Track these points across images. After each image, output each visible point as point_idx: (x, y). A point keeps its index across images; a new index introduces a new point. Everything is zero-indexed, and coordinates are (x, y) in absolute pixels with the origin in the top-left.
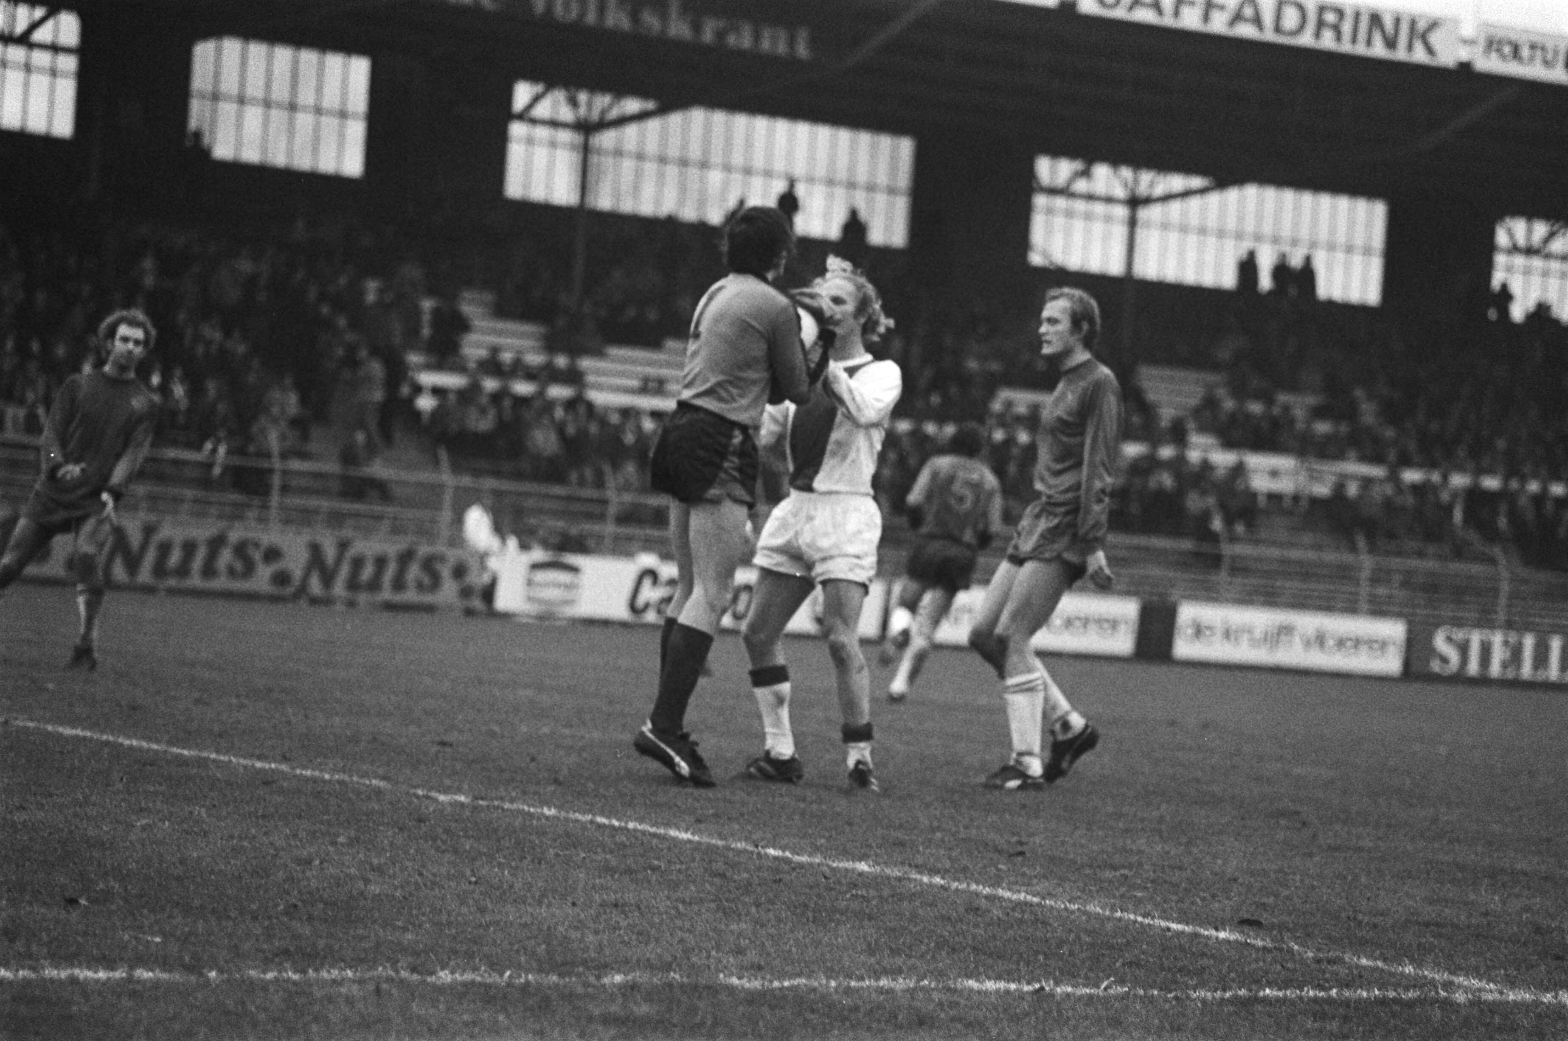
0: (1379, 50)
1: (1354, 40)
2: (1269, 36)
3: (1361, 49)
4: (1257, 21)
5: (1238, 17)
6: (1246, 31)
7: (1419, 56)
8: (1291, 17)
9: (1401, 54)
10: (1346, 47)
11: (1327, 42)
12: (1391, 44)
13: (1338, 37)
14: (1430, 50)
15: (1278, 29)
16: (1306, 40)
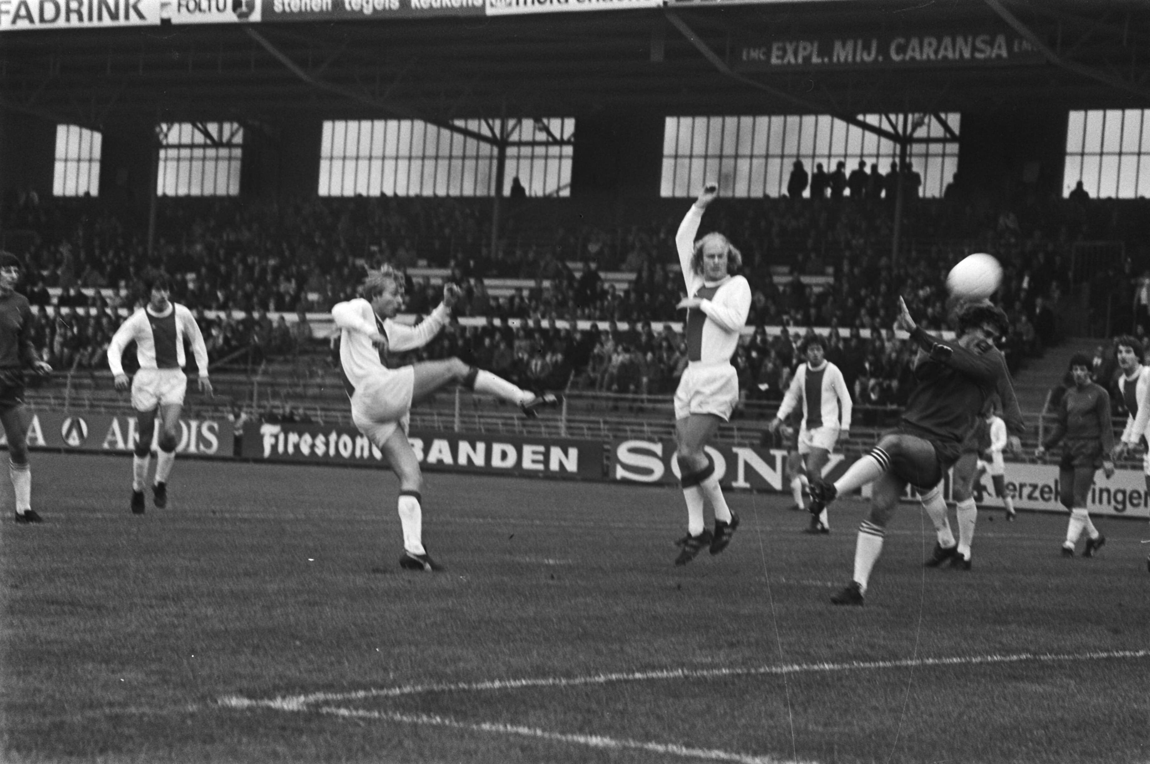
0: (107, 22)
1: (90, 18)
2: (38, 25)
3: (95, 23)
4: (29, 17)
5: (17, 16)
6: (23, 24)
7: (134, 20)
8: (49, 11)
9: (122, 22)
10: (86, 24)
11: (74, 22)
12: (114, 16)
13: (81, 19)
14: (141, 16)
15: (42, 20)
16: (61, 23)
